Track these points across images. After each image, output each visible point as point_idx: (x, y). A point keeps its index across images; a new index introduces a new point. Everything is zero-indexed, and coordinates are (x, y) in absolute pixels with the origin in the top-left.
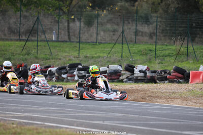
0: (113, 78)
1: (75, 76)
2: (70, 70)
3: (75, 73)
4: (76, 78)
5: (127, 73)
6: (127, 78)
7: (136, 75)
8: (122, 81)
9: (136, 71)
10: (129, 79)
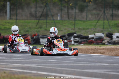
0: (98, 42)
1: (71, 41)
2: (68, 37)
3: (72, 39)
4: (73, 43)
5: (108, 38)
6: (108, 42)
7: (114, 40)
8: (104, 44)
9: (114, 37)
10: (109, 43)
